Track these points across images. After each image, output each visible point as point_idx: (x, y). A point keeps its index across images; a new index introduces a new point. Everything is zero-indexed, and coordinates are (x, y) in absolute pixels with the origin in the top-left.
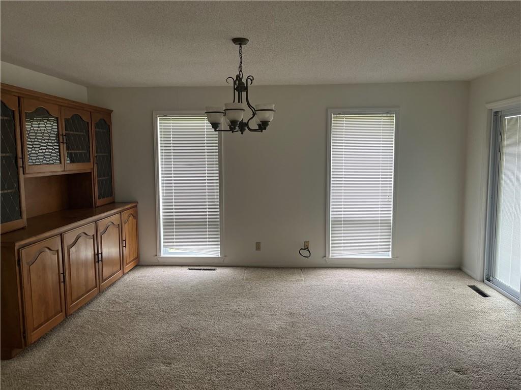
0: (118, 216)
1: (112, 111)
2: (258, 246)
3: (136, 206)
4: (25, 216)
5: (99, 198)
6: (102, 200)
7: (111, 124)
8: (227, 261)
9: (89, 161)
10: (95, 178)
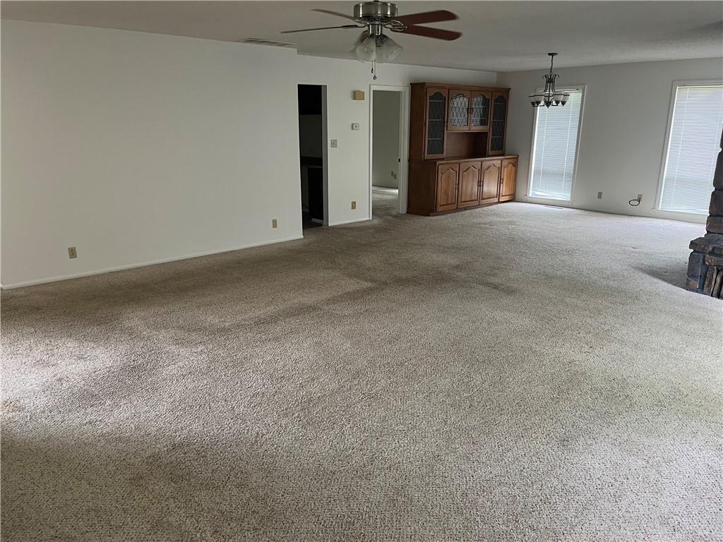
0: (499, 162)
1: (510, 89)
2: (600, 195)
3: (517, 158)
4: (445, 153)
5: (491, 150)
6: (493, 151)
7: (508, 98)
8: (575, 205)
9: (487, 125)
10: (490, 137)
